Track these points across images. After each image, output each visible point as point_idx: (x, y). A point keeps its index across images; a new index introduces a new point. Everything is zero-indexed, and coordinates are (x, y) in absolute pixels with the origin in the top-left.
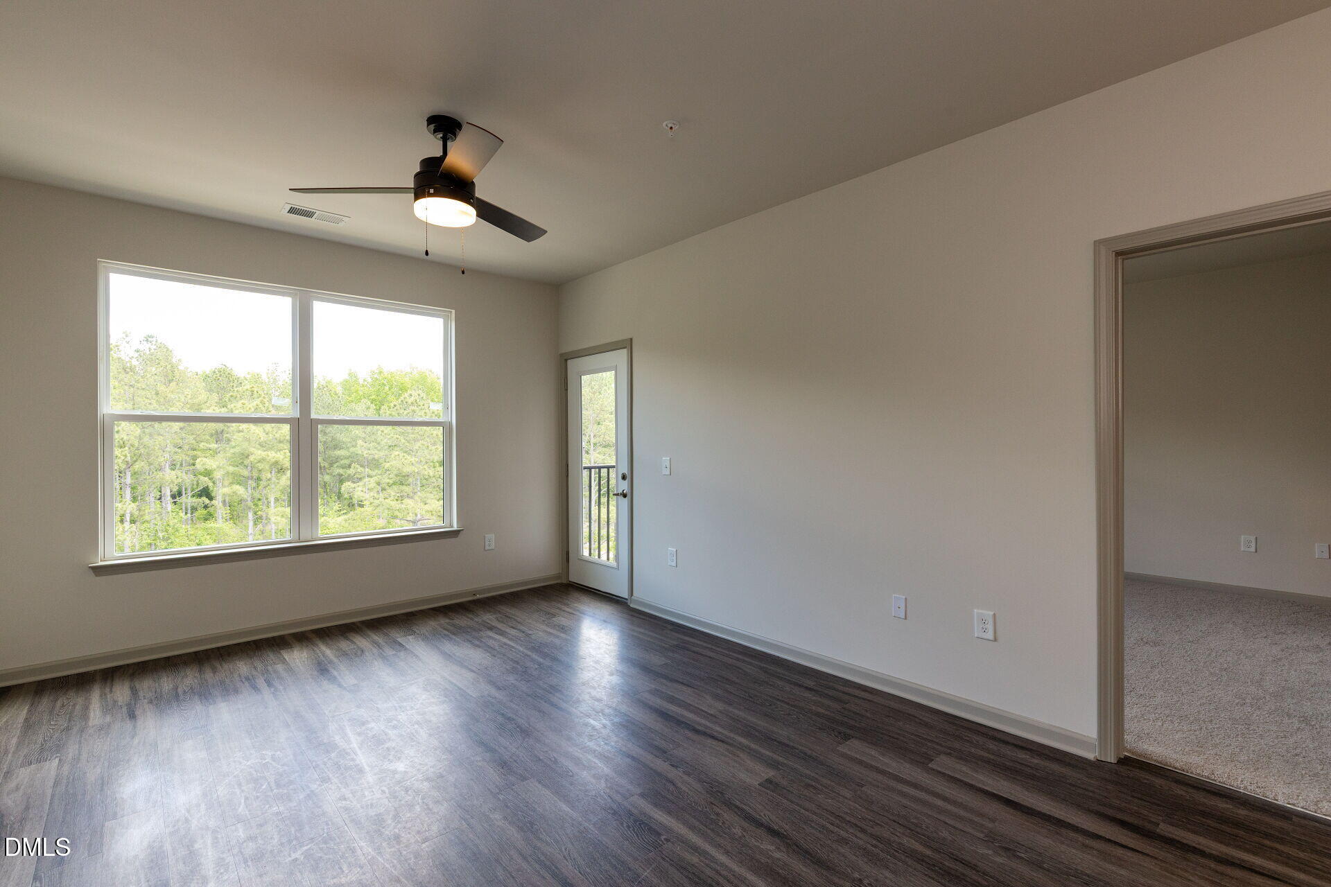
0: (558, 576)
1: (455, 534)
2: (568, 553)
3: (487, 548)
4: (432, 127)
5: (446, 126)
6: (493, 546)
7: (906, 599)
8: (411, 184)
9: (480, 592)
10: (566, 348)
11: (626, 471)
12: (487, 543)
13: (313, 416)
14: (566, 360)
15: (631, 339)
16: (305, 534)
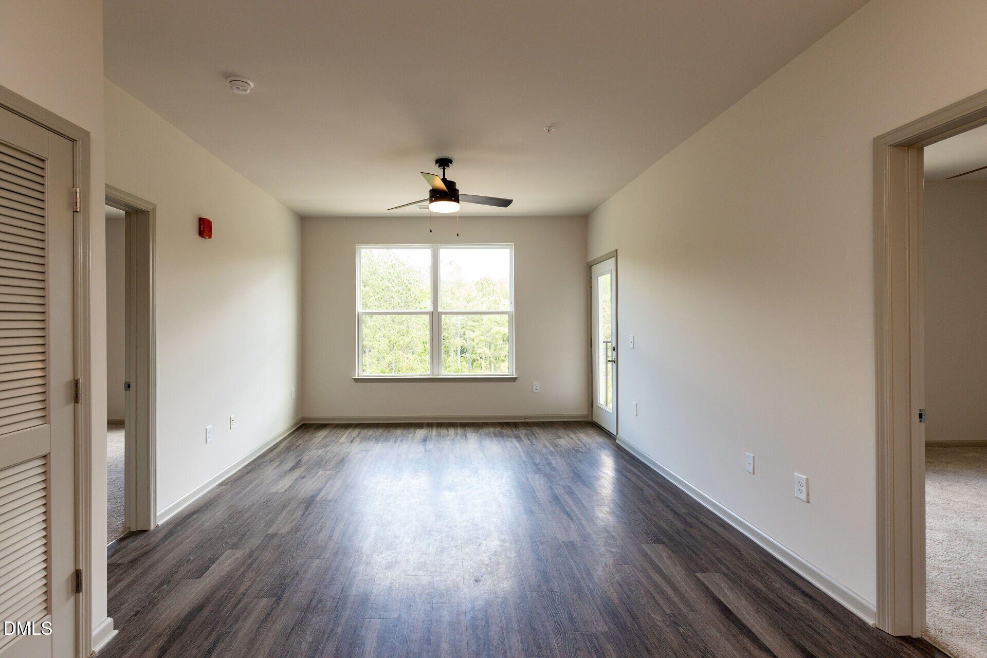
0: (586, 416)
1: (513, 380)
2: (592, 400)
3: (535, 391)
4: (438, 165)
5: (444, 163)
6: (538, 390)
7: (754, 457)
8: (428, 197)
9: (528, 418)
10: (591, 258)
11: (614, 344)
12: (534, 387)
13: (440, 310)
14: (591, 266)
15: (617, 250)
16: (436, 372)
